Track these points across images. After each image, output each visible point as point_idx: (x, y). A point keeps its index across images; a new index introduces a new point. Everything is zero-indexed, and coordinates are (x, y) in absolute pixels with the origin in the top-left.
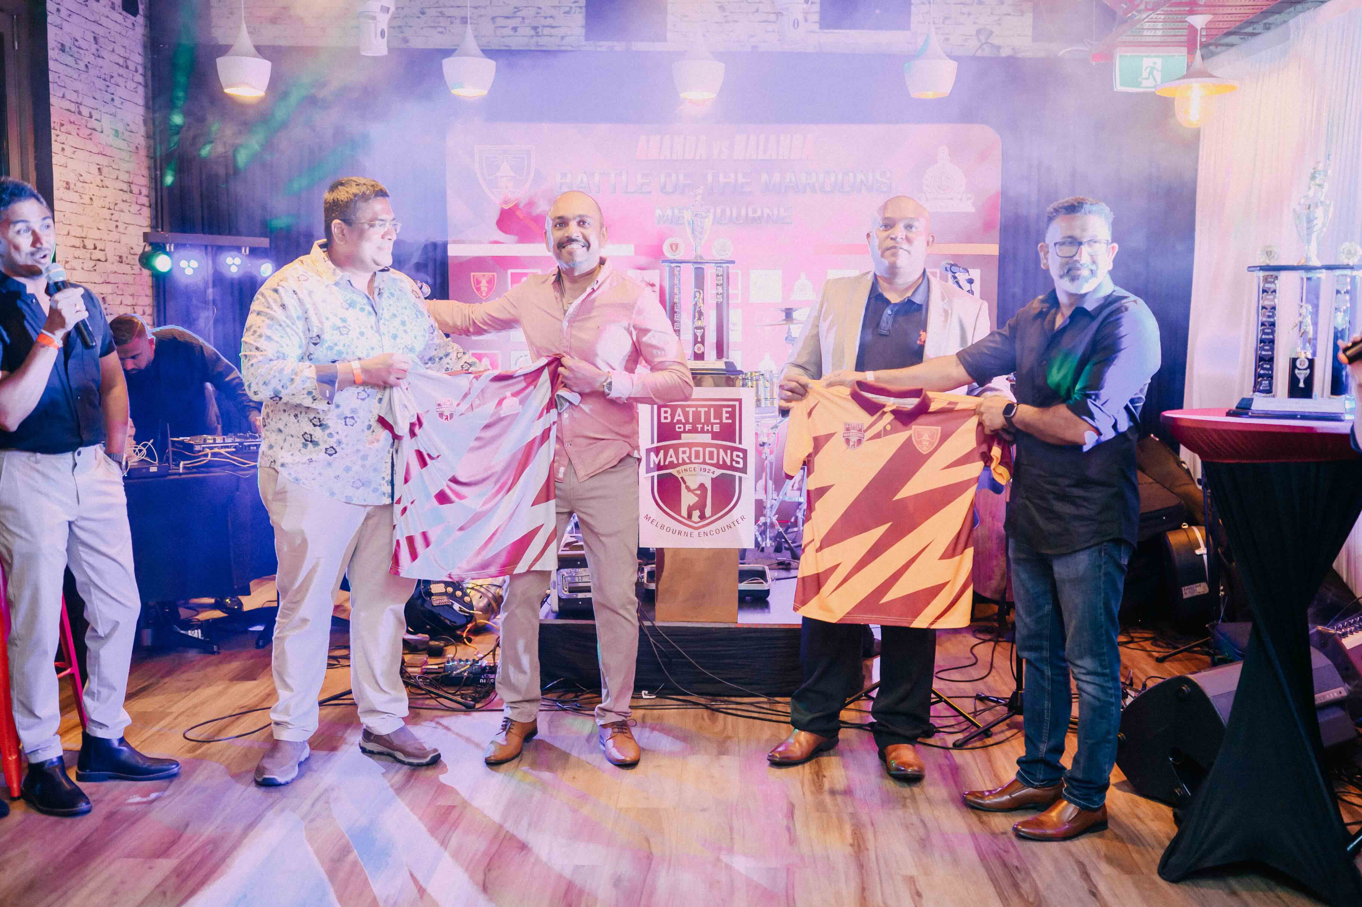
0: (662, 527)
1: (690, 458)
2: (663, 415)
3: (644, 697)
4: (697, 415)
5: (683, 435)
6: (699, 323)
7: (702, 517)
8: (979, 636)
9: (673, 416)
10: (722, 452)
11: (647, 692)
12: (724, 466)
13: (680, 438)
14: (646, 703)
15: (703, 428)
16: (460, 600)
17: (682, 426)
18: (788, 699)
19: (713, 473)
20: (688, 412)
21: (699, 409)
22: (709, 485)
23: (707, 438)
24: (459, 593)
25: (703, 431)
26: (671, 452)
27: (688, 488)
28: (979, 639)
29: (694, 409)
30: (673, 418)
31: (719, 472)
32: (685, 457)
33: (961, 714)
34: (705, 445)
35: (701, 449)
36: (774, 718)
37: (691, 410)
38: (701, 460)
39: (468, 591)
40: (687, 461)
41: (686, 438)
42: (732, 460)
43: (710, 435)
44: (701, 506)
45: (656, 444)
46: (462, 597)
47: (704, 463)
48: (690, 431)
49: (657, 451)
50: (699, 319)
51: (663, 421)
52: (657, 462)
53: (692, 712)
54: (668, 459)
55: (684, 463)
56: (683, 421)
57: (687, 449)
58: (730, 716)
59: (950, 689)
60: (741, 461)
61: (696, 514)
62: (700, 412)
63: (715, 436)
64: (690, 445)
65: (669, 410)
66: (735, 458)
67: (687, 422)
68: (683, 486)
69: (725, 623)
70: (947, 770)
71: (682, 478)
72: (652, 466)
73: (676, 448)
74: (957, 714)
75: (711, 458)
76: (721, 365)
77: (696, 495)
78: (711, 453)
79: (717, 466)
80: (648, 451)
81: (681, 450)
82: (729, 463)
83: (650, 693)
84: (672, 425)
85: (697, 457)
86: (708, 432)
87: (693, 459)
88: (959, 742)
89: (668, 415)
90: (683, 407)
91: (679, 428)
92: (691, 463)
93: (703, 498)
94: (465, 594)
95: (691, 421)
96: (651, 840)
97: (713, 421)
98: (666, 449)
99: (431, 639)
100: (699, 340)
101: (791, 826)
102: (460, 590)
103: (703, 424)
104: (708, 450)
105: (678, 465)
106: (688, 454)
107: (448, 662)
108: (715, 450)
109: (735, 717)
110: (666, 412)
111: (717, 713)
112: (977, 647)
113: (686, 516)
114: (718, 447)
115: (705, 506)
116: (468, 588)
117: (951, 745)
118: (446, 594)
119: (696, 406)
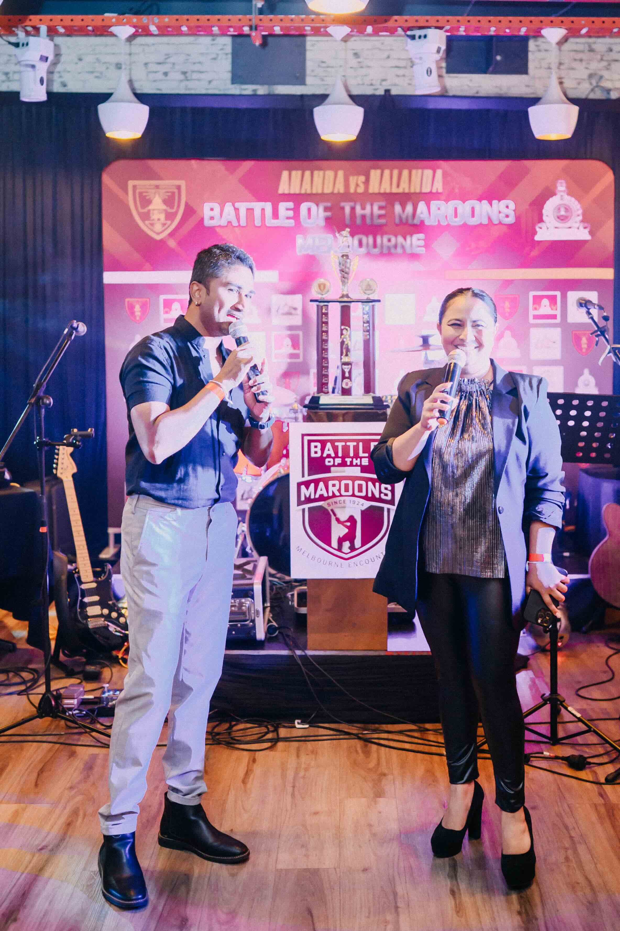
0: (313, 558)
1: (339, 490)
2: (313, 450)
3: (298, 726)
4: (346, 449)
5: (332, 469)
6: (345, 359)
7: (352, 548)
8: (611, 645)
9: (323, 450)
10: (370, 483)
11: (299, 721)
12: (373, 498)
13: (329, 471)
14: (300, 733)
15: (351, 462)
16: (116, 622)
17: (332, 460)
18: (438, 726)
19: (363, 505)
20: (337, 446)
21: (348, 444)
22: (358, 518)
23: (356, 472)
24: (114, 615)
25: (351, 465)
26: (321, 485)
27: (338, 520)
28: (612, 648)
29: (344, 444)
30: (323, 452)
31: (367, 504)
32: (335, 490)
33: (607, 742)
34: (354, 479)
35: (350, 482)
36: (426, 749)
37: (340, 445)
38: (350, 493)
39: (123, 611)
40: (337, 494)
41: (336, 472)
42: (380, 492)
43: (359, 468)
44: (350, 537)
45: (307, 478)
46: (118, 618)
47: (353, 495)
48: (339, 465)
49: (307, 484)
50: (347, 355)
51: (313, 455)
52: (308, 496)
53: (345, 743)
54: (319, 493)
55: (334, 496)
56: (333, 455)
57: (337, 482)
58: (383, 748)
59: (593, 710)
60: (390, 494)
61: (346, 545)
62: (349, 446)
63: (364, 469)
64: (340, 479)
65: (319, 445)
66: (383, 490)
67: (337, 456)
68: (333, 518)
69: (376, 650)
70: (603, 810)
71: (332, 510)
72: (303, 499)
73: (326, 481)
74: (603, 742)
75: (360, 490)
76: (368, 400)
77: (347, 527)
78: (360, 486)
79: (366, 498)
80: (299, 485)
81: (331, 483)
82: (377, 496)
83: (303, 722)
84: (322, 459)
85: (347, 490)
86: (356, 465)
87: (343, 493)
88: (611, 777)
89: (319, 450)
90: (332, 442)
91: (329, 462)
92: (341, 496)
93: (352, 529)
94: (121, 615)
95: (340, 454)
96: (315, 912)
97: (361, 454)
98: (316, 482)
99: (88, 663)
100: (347, 375)
101: (455, 889)
102: (115, 611)
103: (352, 458)
104: (357, 483)
105: (328, 498)
106: (337, 487)
107: (104, 693)
108: (364, 483)
109: (387, 749)
110: (316, 447)
111: (370, 745)
112: (611, 659)
113: (336, 547)
114: (367, 480)
115: (354, 537)
116: (123, 608)
117: (603, 780)
118: (102, 616)
119: (346, 441)
